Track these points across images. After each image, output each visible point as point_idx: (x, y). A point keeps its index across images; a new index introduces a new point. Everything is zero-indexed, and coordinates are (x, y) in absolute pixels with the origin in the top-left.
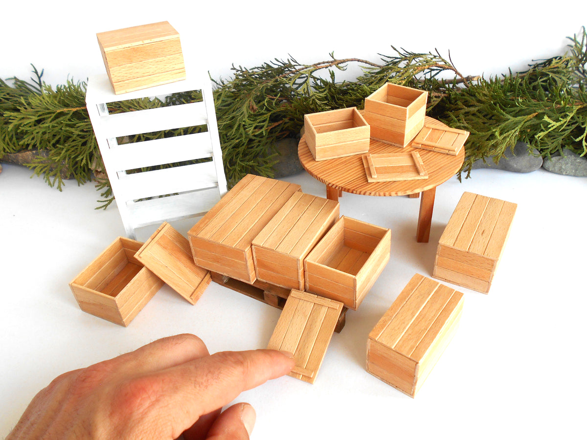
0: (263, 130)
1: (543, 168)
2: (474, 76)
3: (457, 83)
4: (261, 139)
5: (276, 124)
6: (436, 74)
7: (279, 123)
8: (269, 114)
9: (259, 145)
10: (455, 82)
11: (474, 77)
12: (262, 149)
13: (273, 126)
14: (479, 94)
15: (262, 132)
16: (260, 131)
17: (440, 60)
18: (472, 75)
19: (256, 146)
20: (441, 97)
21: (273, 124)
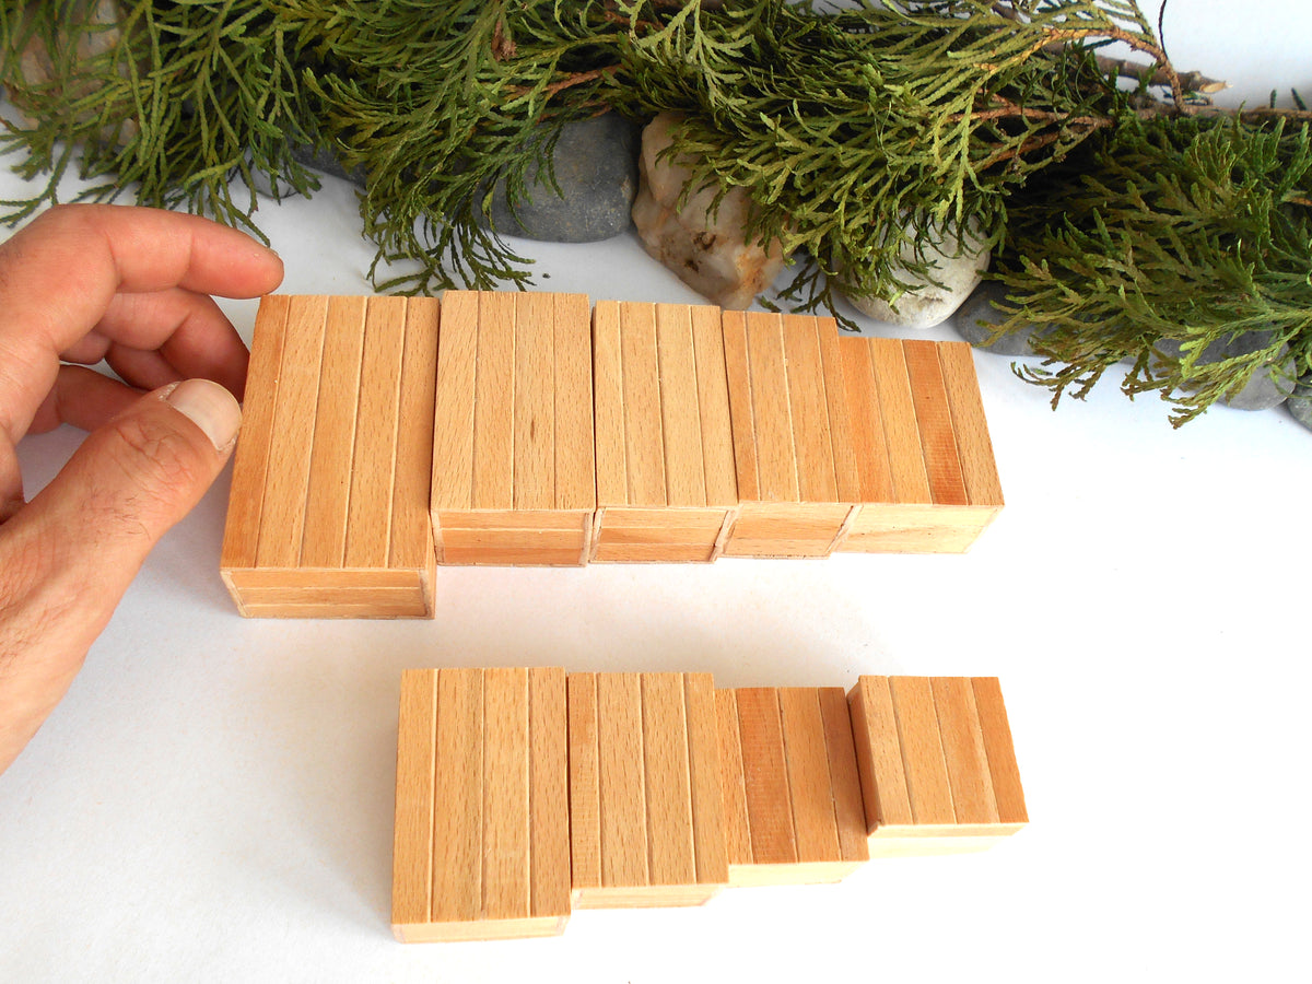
0: (530, 96)
1: (1287, 407)
2: (1211, 77)
3: (1152, 83)
4: (516, 123)
5: (579, 79)
6: (1101, 44)
7: (588, 77)
8: (560, 51)
9: (504, 144)
10: (1146, 77)
11: (1208, 82)
12: (510, 163)
13: (567, 85)
14: (1202, 188)
15: (527, 103)
16: (521, 101)
17: (1128, 13)
18: (1206, 74)
19: (493, 146)
20: (1090, 130)
21: (567, 75)
